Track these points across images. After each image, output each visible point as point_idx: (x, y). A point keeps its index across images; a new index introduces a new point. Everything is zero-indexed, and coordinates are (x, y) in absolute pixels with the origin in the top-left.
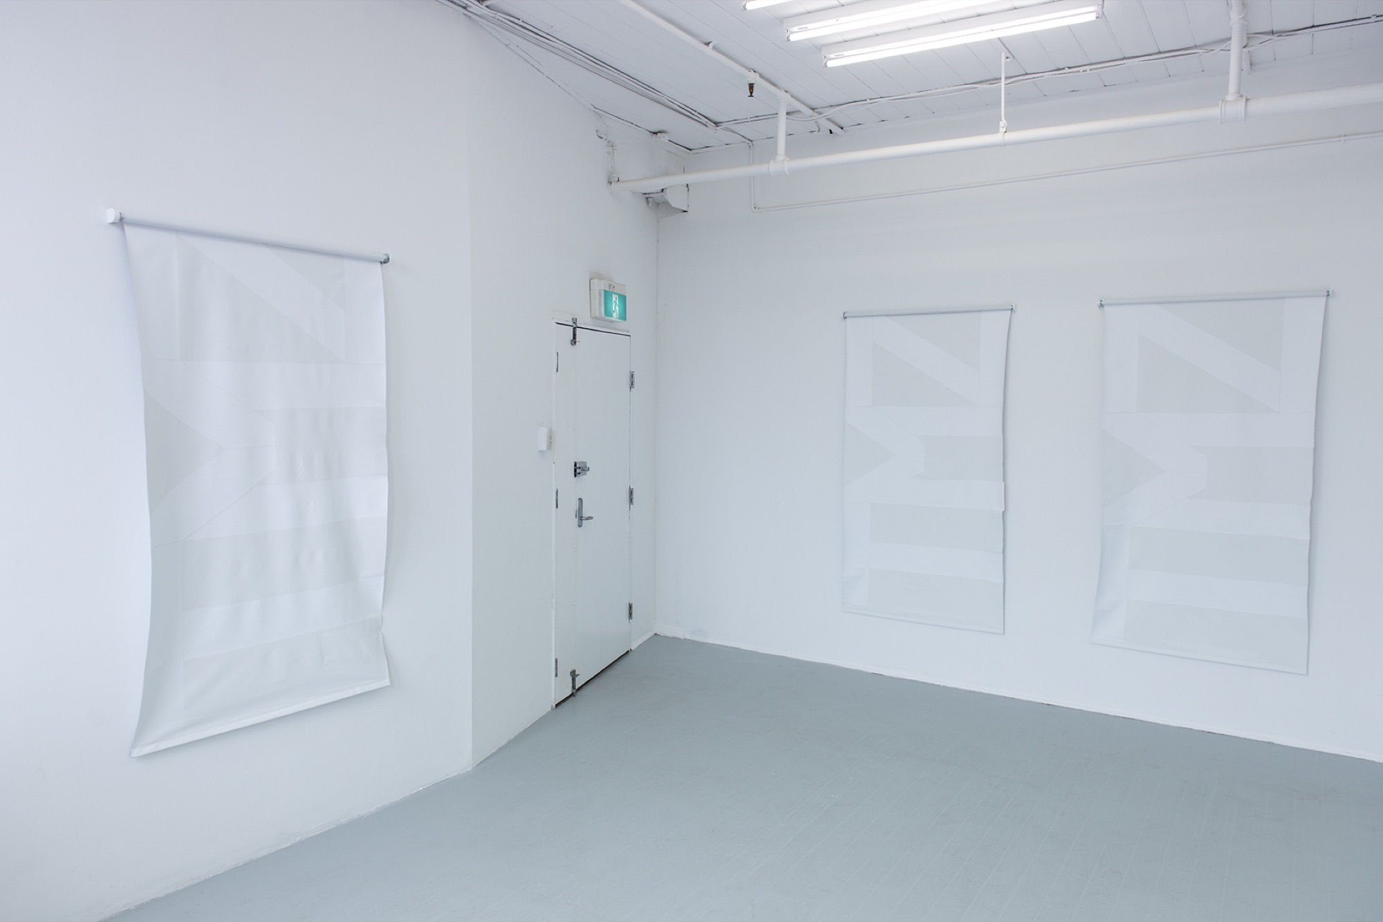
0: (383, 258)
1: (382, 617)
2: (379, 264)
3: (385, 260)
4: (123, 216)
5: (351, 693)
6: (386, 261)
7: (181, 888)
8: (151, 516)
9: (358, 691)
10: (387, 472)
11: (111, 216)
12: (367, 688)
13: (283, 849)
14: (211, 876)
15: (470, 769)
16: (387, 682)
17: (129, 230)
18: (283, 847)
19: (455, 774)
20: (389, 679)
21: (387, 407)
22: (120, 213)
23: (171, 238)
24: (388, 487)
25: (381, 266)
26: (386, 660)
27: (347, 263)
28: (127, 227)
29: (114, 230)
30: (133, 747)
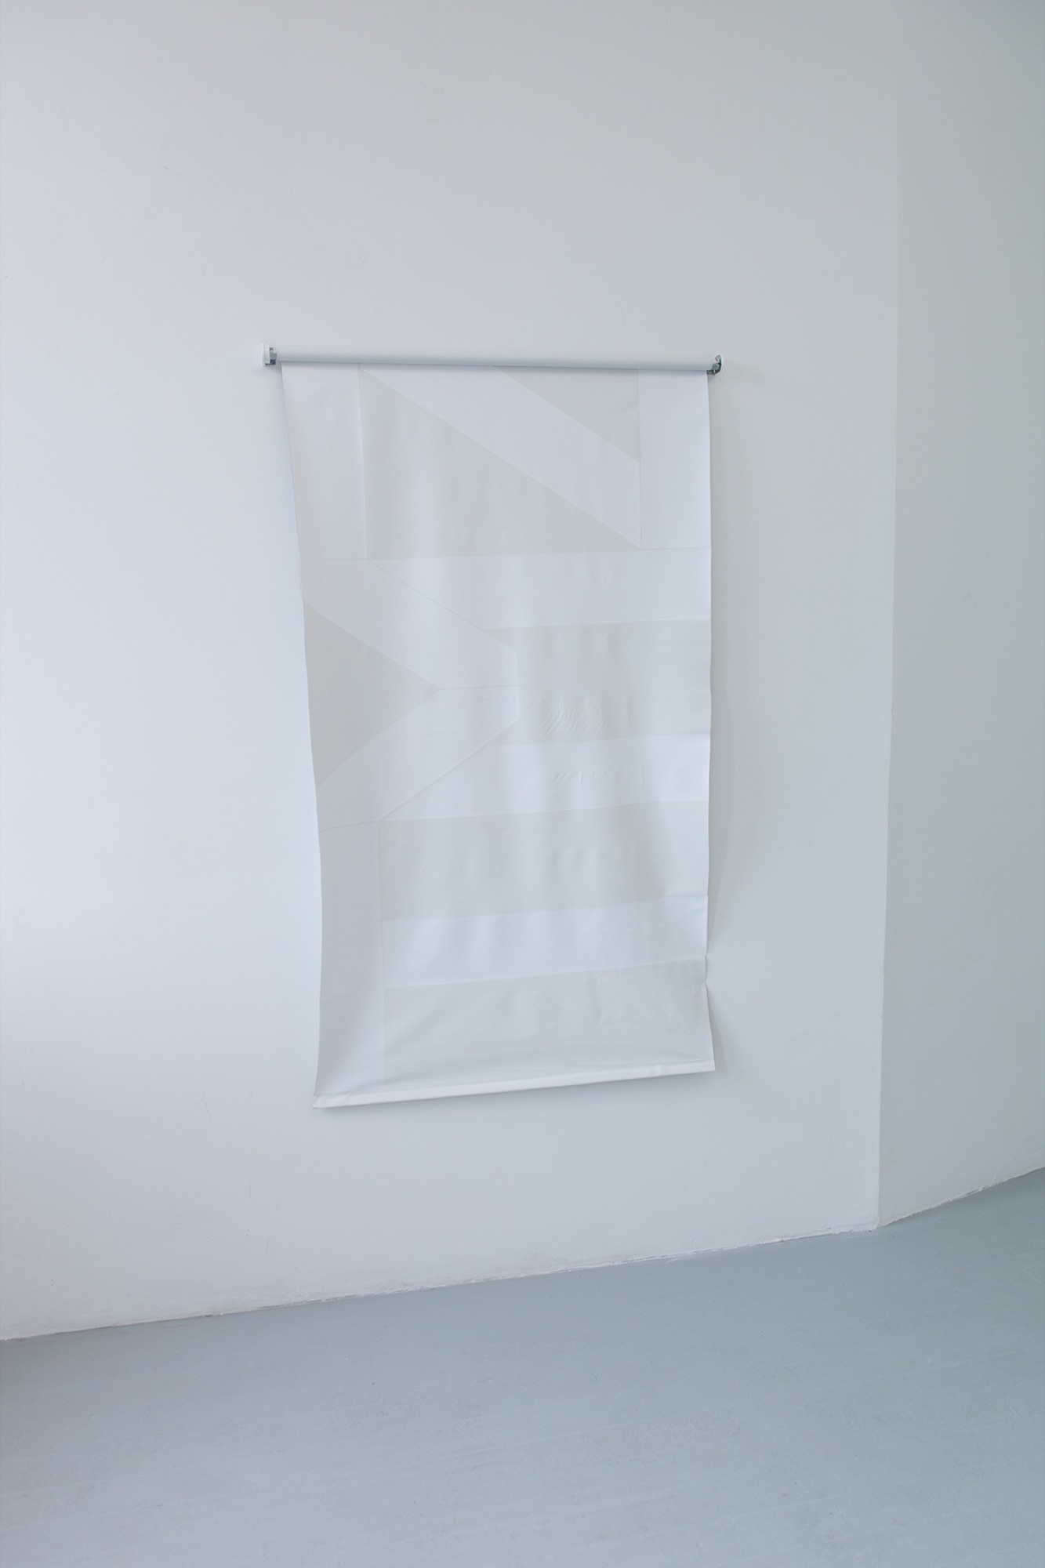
0: (710, 362)
1: (706, 961)
2: (705, 376)
3: (714, 366)
4: (274, 351)
5: (645, 1072)
6: (715, 370)
7: (388, 1292)
8: (319, 783)
9: (658, 1071)
10: (709, 731)
11: (260, 356)
12: (673, 1070)
13: (536, 1277)
14: (430, 1286)
15: (873, 1227)
16: (709, 1065)
17: (288, 372)
18: (538, 1273)
19: (844, 1230)
20: (713, 1061)
21: (712, 619)
22: (271, 349)
23: (351, 376)
24: (711, 753)
25: (708, 378)
26: (710, 1031)
27: (644, 381)
28: (283, 367)
29: (271, 373)
30: (315, 1095)
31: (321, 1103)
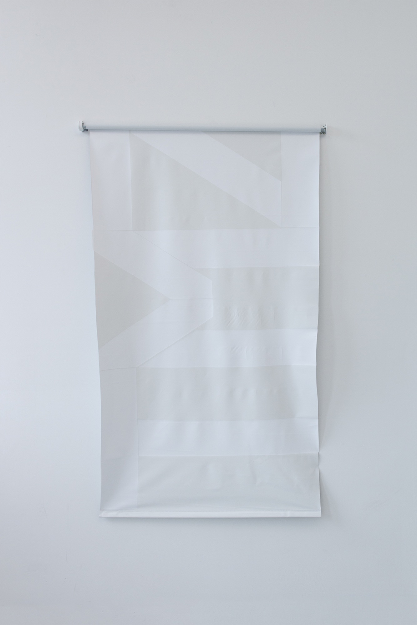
0: (319, 129)
1: (319, 456)
2: (318, 136)
3: (322, 130)
4: (85, 125)
5: (281, 514)
6: (323, 132)
8: (100, 348)
9: (289, 514)
10: (317, 327)
11: (78, 124)
12: (298, 514)
16: (318, 514)
17: (92, 135)
20: (321, 511)
21: (319, 267)
22: (83, 124)
23: (126, 137)
24: (317, 340)
25: (320, 137)
26: (320, 494)
27: (284, 138)
28: (90, 132)
29: (85, 134)
30: (100, 510)
31: (104, 514)
